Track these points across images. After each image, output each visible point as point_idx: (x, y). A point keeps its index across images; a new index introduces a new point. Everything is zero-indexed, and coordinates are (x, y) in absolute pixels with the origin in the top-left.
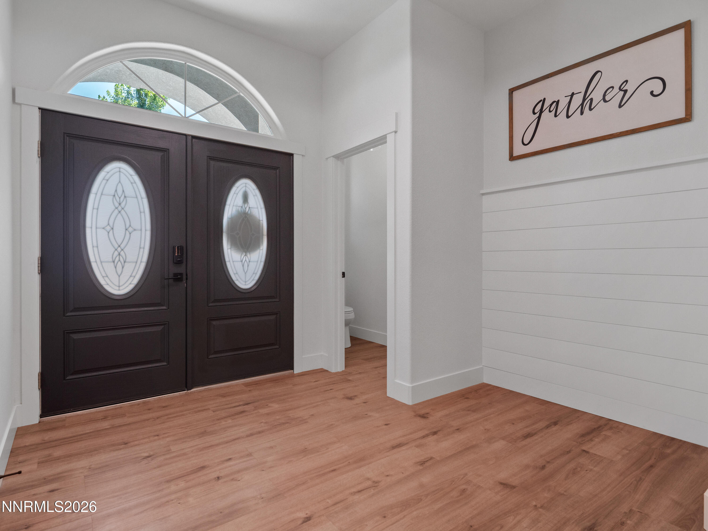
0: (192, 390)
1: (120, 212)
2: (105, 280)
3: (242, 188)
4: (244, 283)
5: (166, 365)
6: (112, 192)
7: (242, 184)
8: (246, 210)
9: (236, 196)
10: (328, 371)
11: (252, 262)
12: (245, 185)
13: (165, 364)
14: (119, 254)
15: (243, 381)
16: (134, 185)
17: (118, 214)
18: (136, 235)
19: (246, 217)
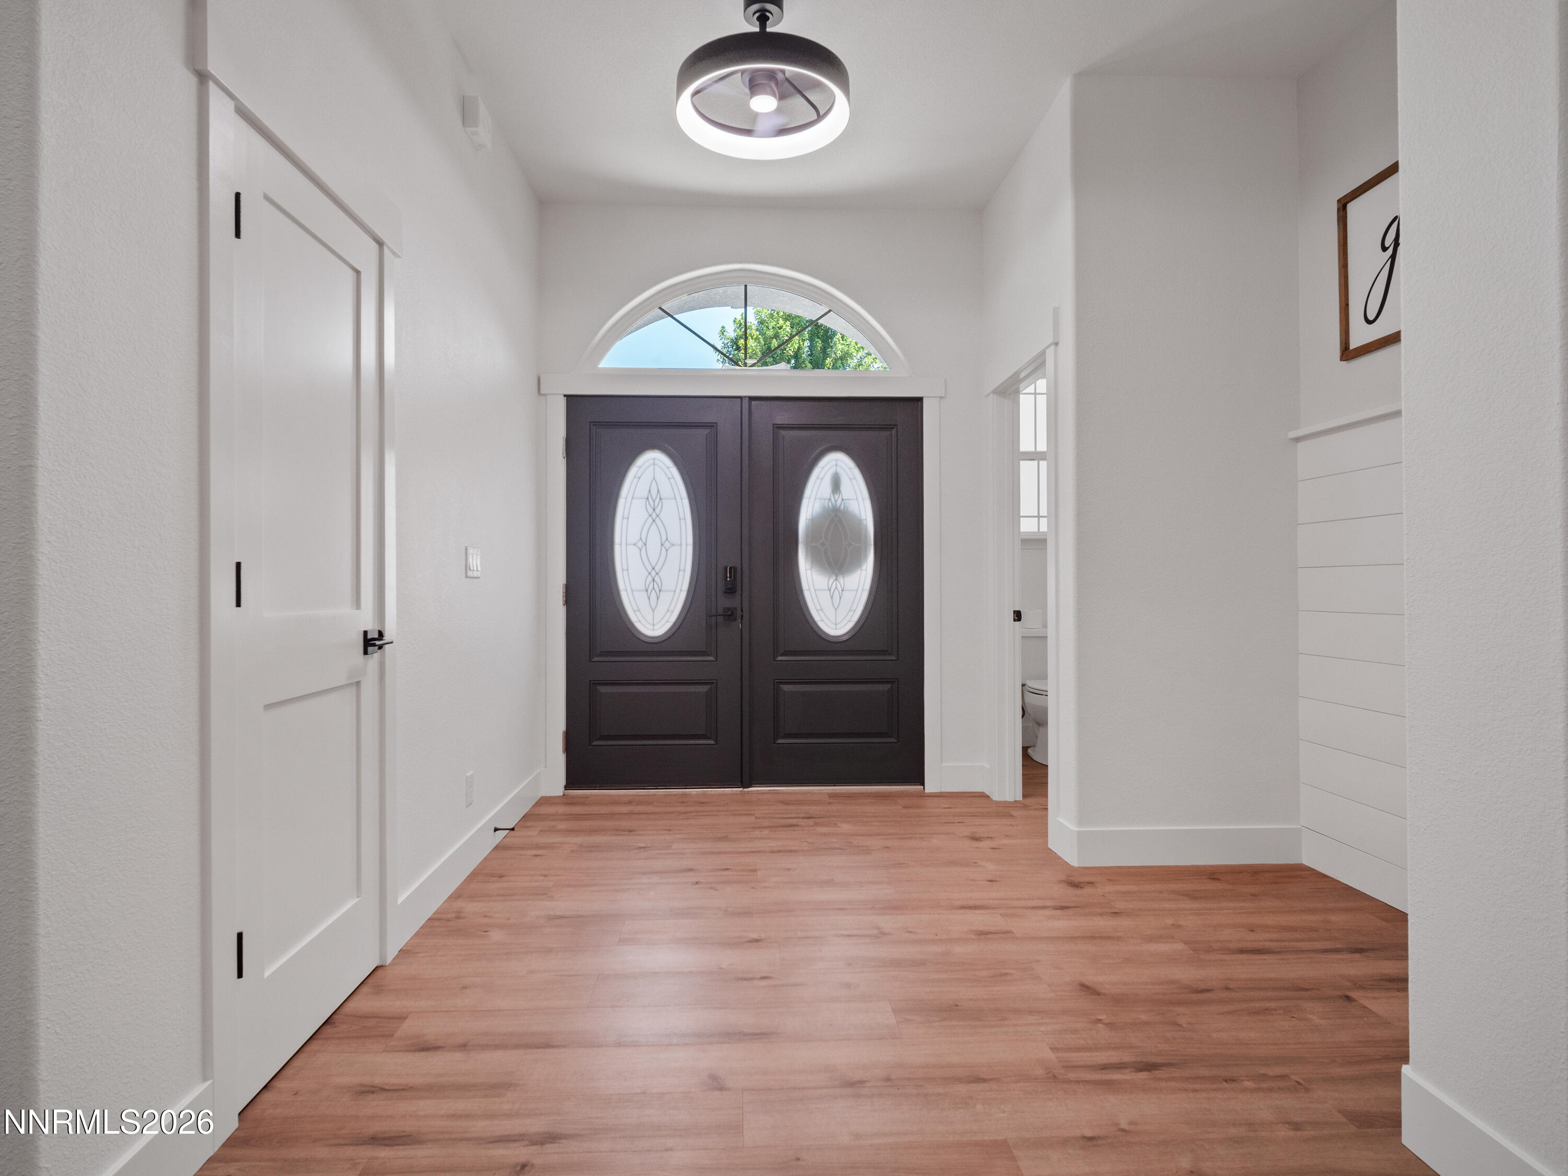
0: (749, 789)
1: (654, 521)
2: (636, 616)
3: (832, 467)
4: (834, 627)
5: (713, 744)
6: (645, 494)
7: (829, 462)
8: (836, 505)
9: (820, 483)
10: (989, 797)
11: (846, 590)
12: (835, 463)
13: (712, 742)
14: (654, 580)
15: (832, 790)
16: (672, 481)
17: (652, 523)
18: (675, 551)
19: (836, 516)
